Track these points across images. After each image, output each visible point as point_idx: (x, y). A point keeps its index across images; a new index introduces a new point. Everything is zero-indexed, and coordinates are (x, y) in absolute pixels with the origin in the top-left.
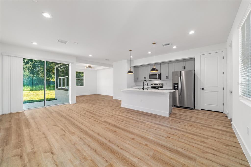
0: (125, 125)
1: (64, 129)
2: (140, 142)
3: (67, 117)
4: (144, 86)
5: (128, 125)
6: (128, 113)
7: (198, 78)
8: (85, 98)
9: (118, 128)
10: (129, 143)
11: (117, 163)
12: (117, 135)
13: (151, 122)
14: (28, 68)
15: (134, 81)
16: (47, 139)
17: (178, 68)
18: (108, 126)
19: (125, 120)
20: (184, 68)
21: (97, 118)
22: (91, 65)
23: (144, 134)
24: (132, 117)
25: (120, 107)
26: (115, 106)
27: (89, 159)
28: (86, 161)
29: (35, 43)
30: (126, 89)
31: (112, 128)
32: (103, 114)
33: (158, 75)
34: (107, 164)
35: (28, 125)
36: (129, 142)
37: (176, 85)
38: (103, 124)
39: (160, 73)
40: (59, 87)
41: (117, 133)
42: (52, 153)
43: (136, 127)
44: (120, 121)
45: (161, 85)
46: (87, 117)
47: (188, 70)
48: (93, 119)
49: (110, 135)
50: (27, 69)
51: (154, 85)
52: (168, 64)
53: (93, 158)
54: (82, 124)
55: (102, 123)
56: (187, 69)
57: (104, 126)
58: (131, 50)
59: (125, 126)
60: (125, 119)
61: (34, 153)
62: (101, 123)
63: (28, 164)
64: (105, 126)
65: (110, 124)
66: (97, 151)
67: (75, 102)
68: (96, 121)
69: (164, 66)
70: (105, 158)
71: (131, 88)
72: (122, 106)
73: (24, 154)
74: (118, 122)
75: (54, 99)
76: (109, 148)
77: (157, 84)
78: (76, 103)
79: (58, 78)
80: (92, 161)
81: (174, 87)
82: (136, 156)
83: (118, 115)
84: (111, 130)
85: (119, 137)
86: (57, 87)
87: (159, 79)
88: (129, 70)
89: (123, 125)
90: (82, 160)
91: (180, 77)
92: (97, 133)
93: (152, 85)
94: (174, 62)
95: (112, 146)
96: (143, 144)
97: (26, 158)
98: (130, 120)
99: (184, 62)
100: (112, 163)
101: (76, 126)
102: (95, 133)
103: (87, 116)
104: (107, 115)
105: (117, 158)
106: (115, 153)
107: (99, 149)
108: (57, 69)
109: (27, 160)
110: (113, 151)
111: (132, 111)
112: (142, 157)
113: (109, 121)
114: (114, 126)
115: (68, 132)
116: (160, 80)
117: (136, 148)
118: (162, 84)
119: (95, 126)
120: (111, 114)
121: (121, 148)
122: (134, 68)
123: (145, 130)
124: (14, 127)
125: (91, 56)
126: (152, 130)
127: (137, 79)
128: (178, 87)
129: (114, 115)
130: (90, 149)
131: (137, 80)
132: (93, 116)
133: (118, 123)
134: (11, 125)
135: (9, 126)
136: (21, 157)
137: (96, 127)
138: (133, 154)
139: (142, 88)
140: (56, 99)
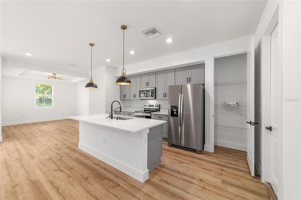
4: (112, 111)
7: (209, 96)
15: (120, 100)
17: (180, 79)
20: (189, 80)
33: (151, 91)
37: (175, 109)
39: (155, 88)
45: (158, 108)
47: (195, 83)
51: (147, 107)
52: (166, 74)
56: (194, 81)
69: (161, 77)
77: (153, 106)
78: (2, 140)
81: (172, 112)
87: (153, 98)
91: (180, 95)
93: (145, 107)
94: (175, 70)
99: (190, 71)
116: (155, 98)
118: (159, 105)
127: (125, 96)
128: (177, 112)
131: (125, 99)
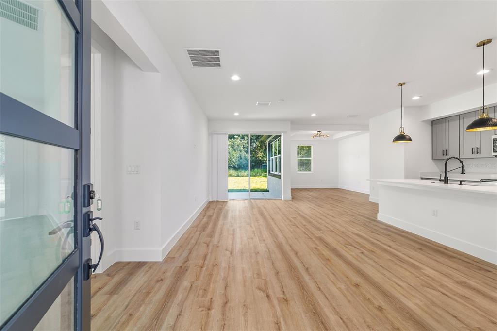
0: (357, 256)
1: (255, 232)
2: (369, 296)
3: (268, 217)
4: (446, 172)
5: (366, 259)
6: (386, 235)
8: (312, 193)
9: (339, 256)
10: (340, 288)
11: (297, 302)
12: (327, 266)
13: (446, 275)
14: (244, 146)
15: (433, 159)
16: (234, 237)
18: (321, 247)
19: (365, 247)
21: (310, 229)
22: (323, 132)
23: (395, 288)
24: (390, 246)
25: (374, 221)
26: (362, 216)
27: (263, 278)
28: (258, 278)
29: (236, 114)
30: (403, 181)
31: (326, 253)
32: (325, 226)
34: (282, 296)
35: (225, 217)
36: (343, 287)
38: (315, 241)
40: (271, 172)
41: (329, 263)
42: (231, 254)
43: (383, 267)
44: (351, 245)
46: (294, 224)
48: (303, 229)
49: (315, 262)
50: (242, 146)
53: (268, 279)
54: (282, 233)
55: (314, 239)
57: (314, 246)
58: (404, 83)
59: (355, 258)
60: (368, 245)
61: (218, 247)
62: (311, 239)
63: (209, 254)
64: (316, 246)
65: (327, 245)
66: (280, 274)
67: (290, 197)
68: (305, 233)
70: (284, 288)
71: (422, 178)
72: (379, 219)
73: (211, 244)
74: (347, 247)
75: (267, 191)
76: (298, 278)
78: (291, 199)
79: (271, 158)
80: (266, 282)
82: (338, 313)
83: (357, 235)
84: (323, 254)
85: (328, 270)
86: (269, 172)
88: (398, 134)
89: (354, 254)
90: (255, 275)
92: (295, 251)
95: (306, 277)
96: (373, 304)
97: (210, 248)
98: (378, 252)
100: (288, 299)
101: (272, 233)
102: (293, 250)
103: (295, 222)
104: (332, 228)
105: (302, 297)
106: (303, 289)
107: (284, 272)
108: (269, 144)
109: (210, 251)
110: (302, 285)
111: (403, 234)
112: (352, 321)
113: (330, 239)
114: (334, 251)
115: (258, 237)
117: (349, 301)
119: (298, 241)
120: (342, 229)
121: (319, 287)
122: (432, 125)
123: (404, 282)
124: (214, 216)
125: (314, 115)
126: (432, 291)
127: (445, 153)
129: (348, 232)
130: (272, 267)
131: (445, 157)
132: (305, 225)
133: (345, 248)
134: (213, 213)
135: (212, 214)
136: (208, 246)
137: (300, 243)
138: (335, 307)
139: (440, 180)
140: (268, 191)
